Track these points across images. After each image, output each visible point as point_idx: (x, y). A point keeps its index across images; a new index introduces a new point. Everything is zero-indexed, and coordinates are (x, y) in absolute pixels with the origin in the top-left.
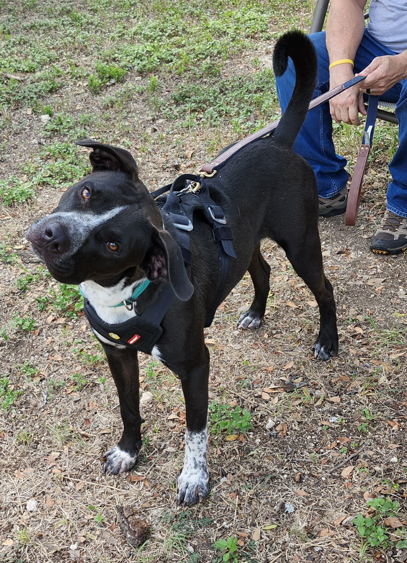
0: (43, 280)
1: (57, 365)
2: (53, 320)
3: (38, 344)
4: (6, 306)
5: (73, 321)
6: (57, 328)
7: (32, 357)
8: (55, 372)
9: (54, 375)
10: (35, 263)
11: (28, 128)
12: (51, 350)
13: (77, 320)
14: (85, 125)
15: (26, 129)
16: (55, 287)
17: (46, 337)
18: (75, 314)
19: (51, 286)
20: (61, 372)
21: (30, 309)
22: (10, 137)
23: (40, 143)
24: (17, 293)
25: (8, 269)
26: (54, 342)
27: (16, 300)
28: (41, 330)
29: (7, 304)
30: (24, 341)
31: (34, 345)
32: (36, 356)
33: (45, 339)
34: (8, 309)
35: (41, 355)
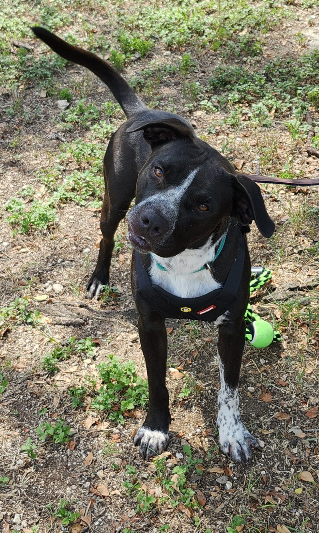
0: (75, 354)
1: (103, 504)
2: (93, 425)
3: (75, 463)
4: (29, 397)
5: (119, 426)
6: (98, 436)
7: (68, 489)
8: (100, 516)
9: (100, 522)
10: (64, 325)
11: (43, 116)
12: (93, 476)
13: (124, 426)
14: (111, 117)
15: (40, 118)
16: (91, 366)
17: (85, 453)
18: (121, 417)
19: (86, 365)
20: (109, 518)
21: (61, 405)
22: (21, 127)
23: (58, 139)
24: (43, 376)
25: (29, 332)
26: (96, 461)
27: (42, 387)
28: (78, 441)
29: (31, 393)
30: (56, 458)
31: (69, 465)
32: (74, 487)
33: (84, 456)
34: (33, 402)
35: (81, 485)
